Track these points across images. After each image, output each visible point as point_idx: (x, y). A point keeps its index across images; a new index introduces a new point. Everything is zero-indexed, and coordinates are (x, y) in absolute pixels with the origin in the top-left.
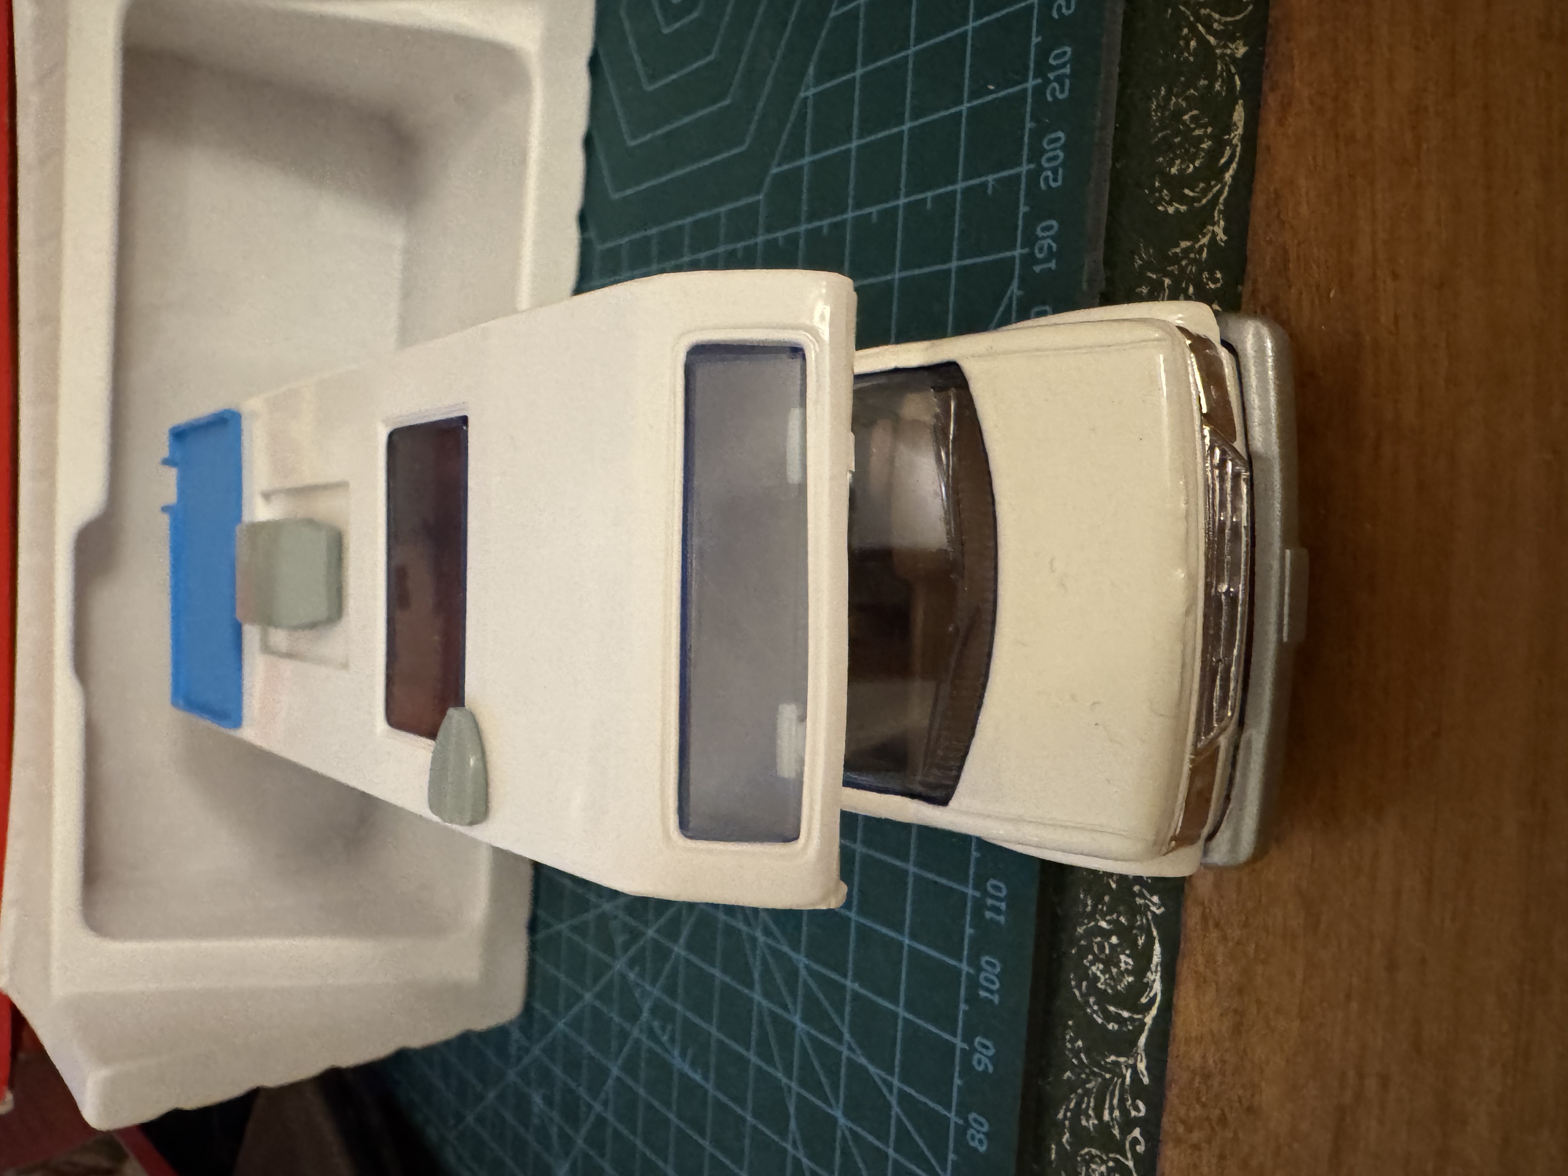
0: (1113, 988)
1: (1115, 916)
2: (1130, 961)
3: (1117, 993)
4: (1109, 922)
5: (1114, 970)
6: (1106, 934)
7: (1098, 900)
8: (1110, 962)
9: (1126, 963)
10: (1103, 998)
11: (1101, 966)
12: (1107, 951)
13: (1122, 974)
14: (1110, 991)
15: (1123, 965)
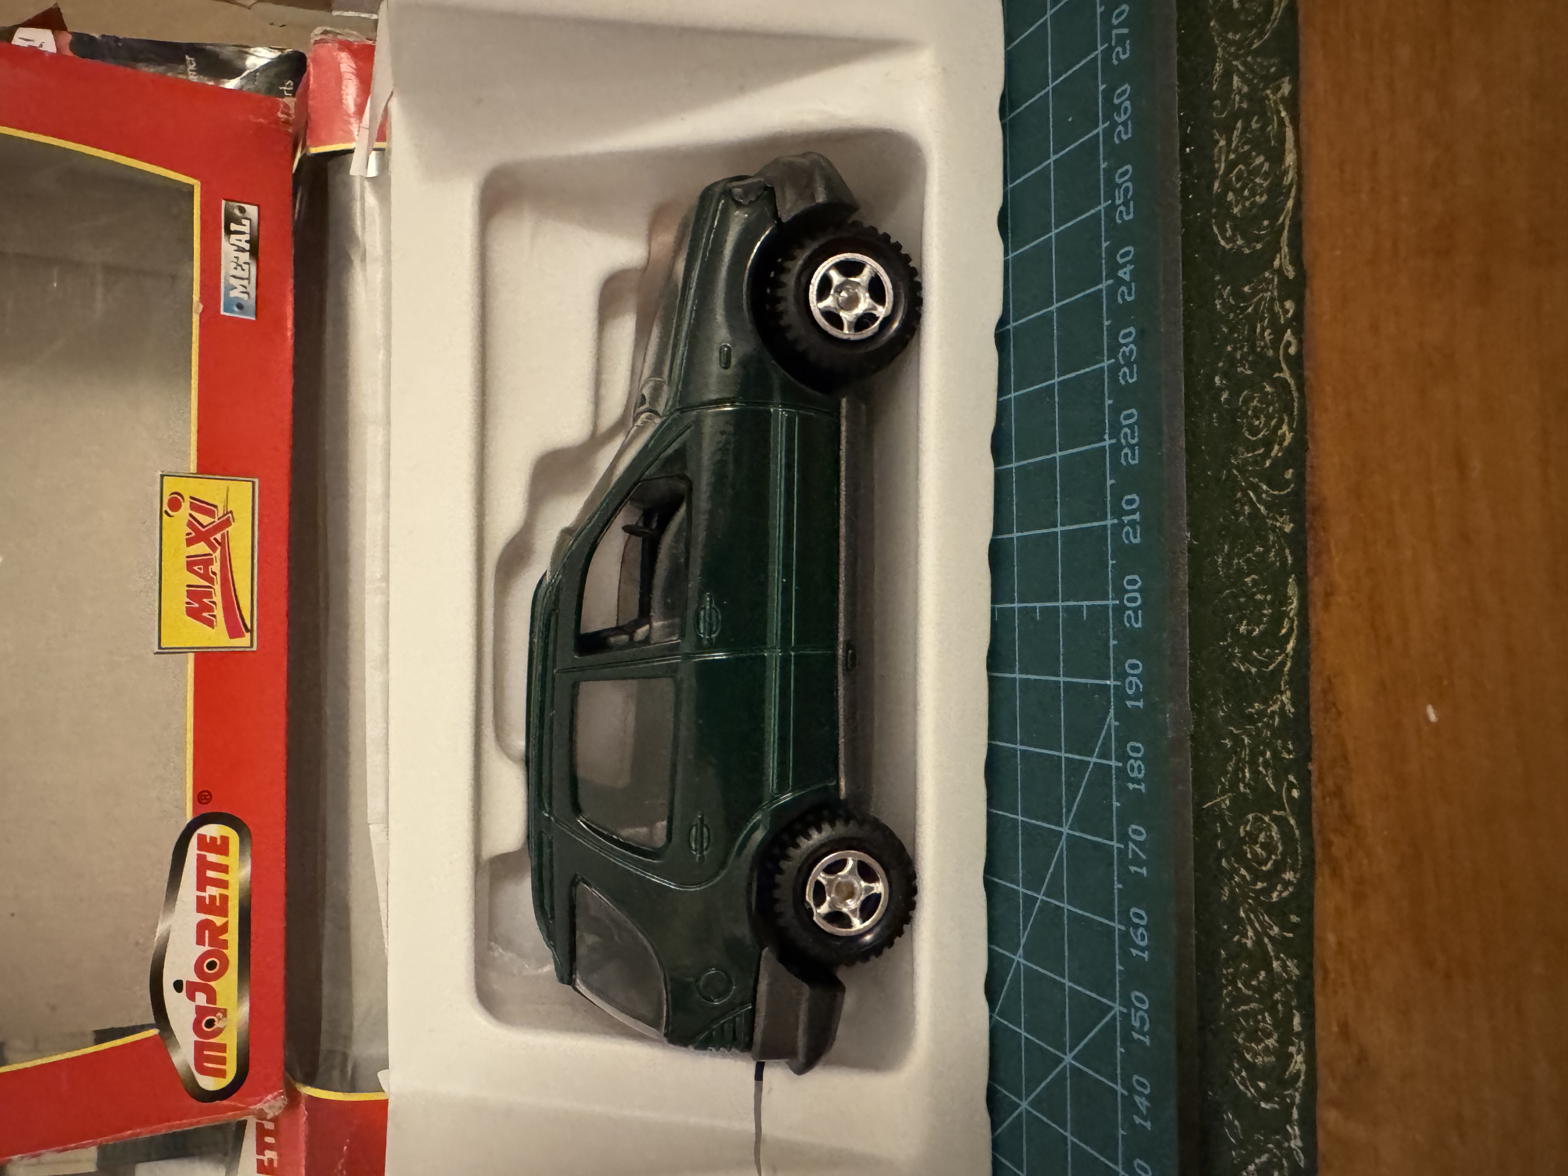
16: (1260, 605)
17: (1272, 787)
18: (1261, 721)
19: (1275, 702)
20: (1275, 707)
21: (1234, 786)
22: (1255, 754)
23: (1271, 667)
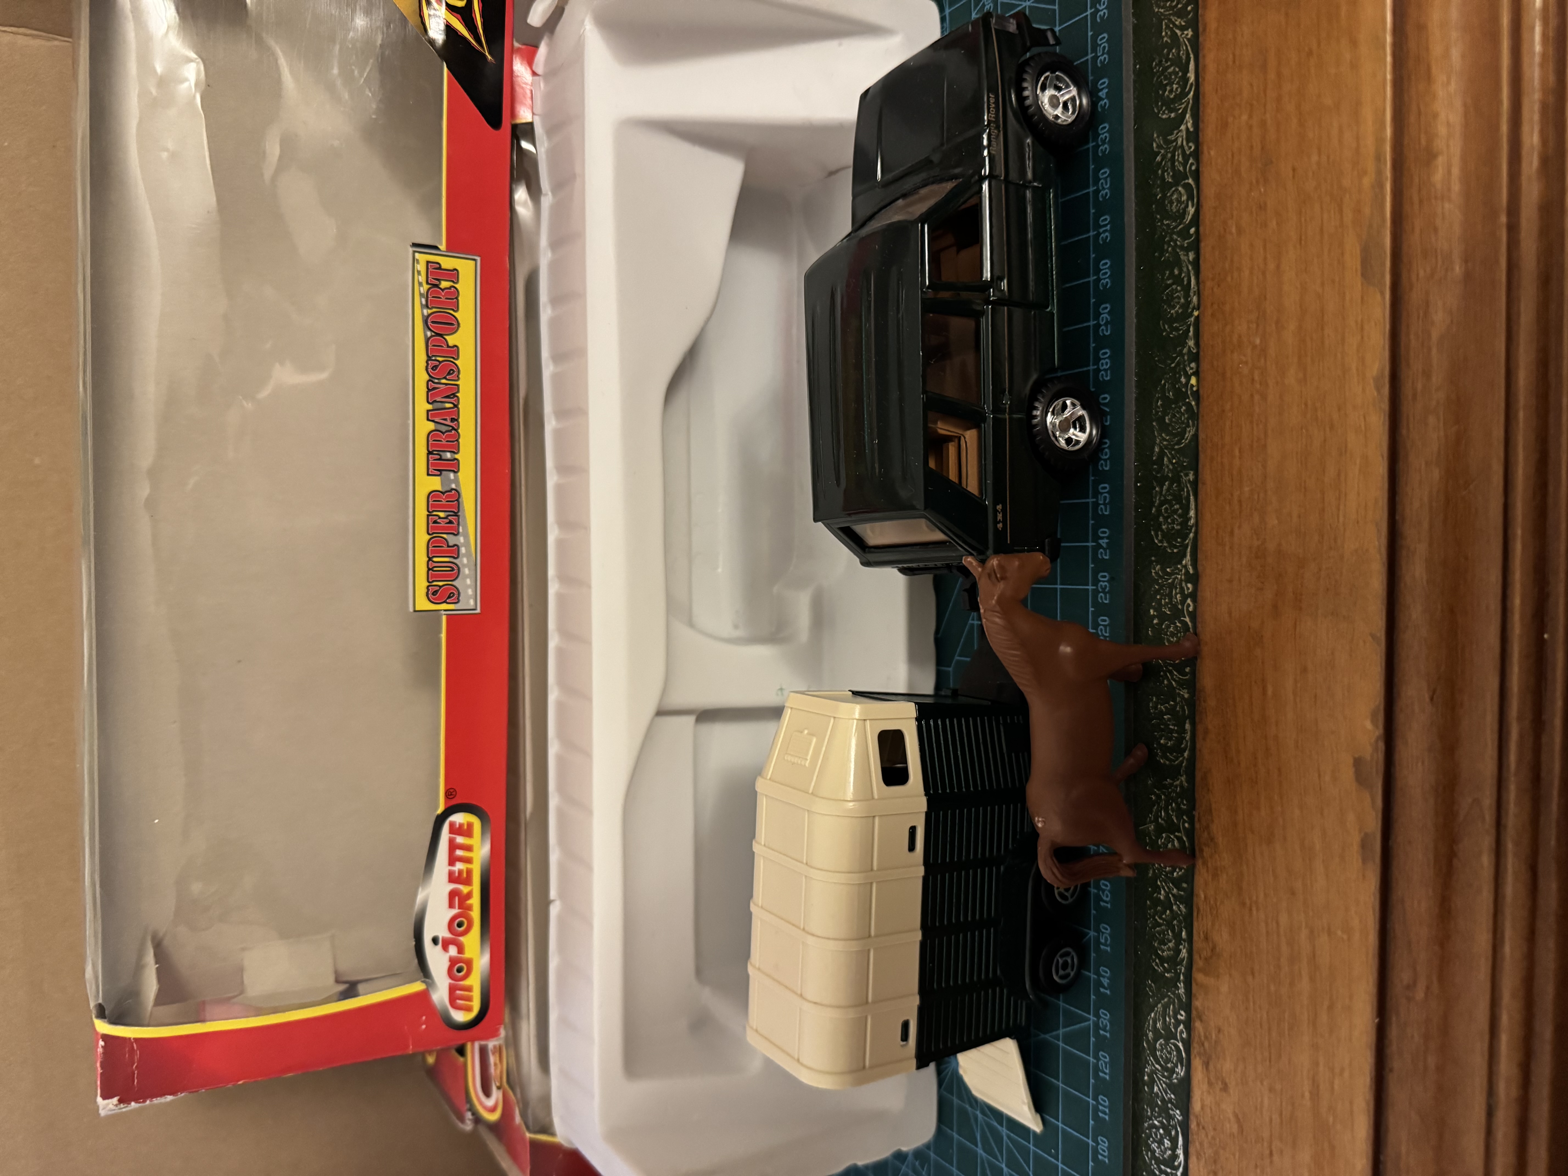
0: (1163, 1156)
1: (1161, 1119)
2: (1169, 1143)
3: (1164, 1159)
4: (1158, 1122)
5: (1162, 1147)
6: (1157, 1128)
7: (1153, 1110)
8: (1160, 1143)
9: (1167, 1144)
10: (1159, 1162)
11: (1156, 1144)
12: (1159, 1137)
13: (1166, 1149)
14: (1161, 1158)
15: (1166, 1145)
16: (1172, 731)
17: (1175, 821)
18: (1171, 788)
19: (1178, 780)
20: (1178, 782)
21: (1156, 820)
22: (1168, 804)
23: (1176, 762)
